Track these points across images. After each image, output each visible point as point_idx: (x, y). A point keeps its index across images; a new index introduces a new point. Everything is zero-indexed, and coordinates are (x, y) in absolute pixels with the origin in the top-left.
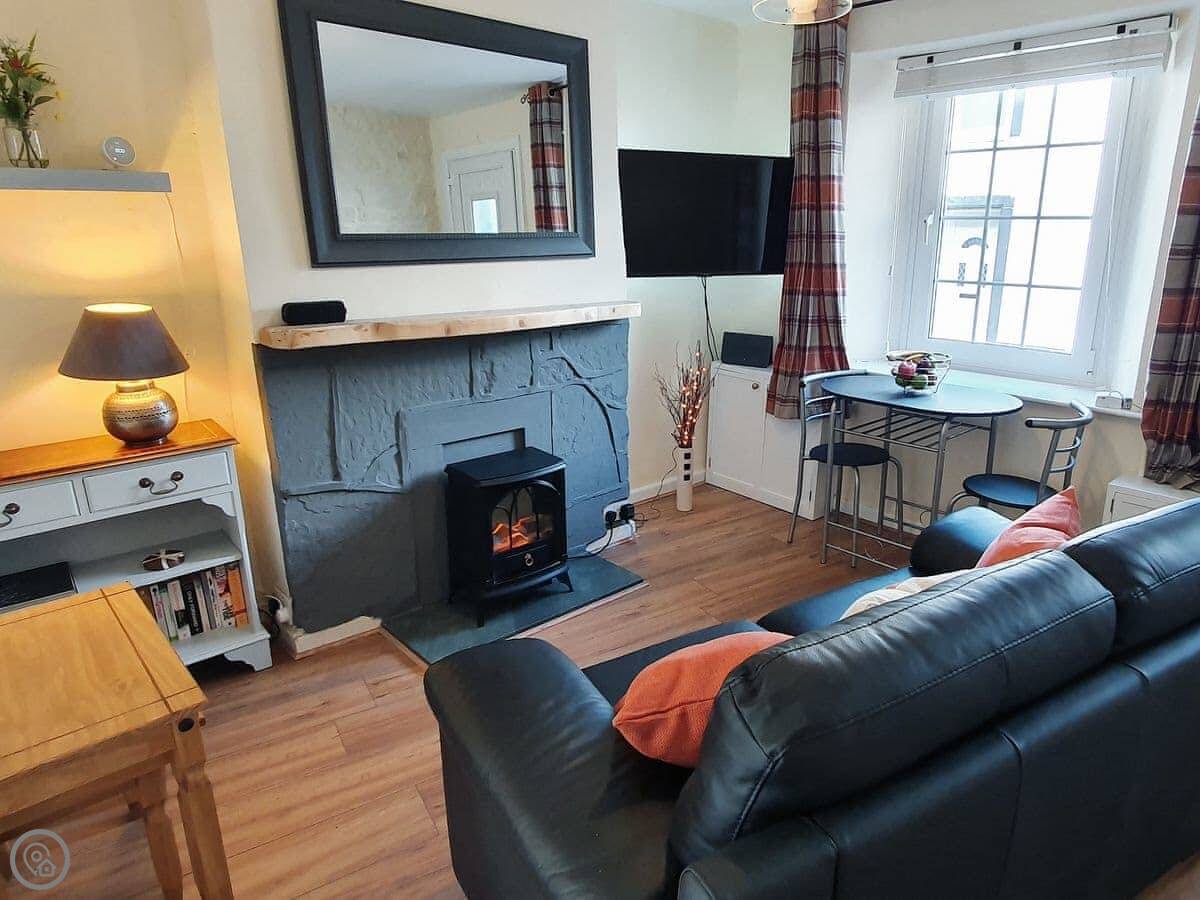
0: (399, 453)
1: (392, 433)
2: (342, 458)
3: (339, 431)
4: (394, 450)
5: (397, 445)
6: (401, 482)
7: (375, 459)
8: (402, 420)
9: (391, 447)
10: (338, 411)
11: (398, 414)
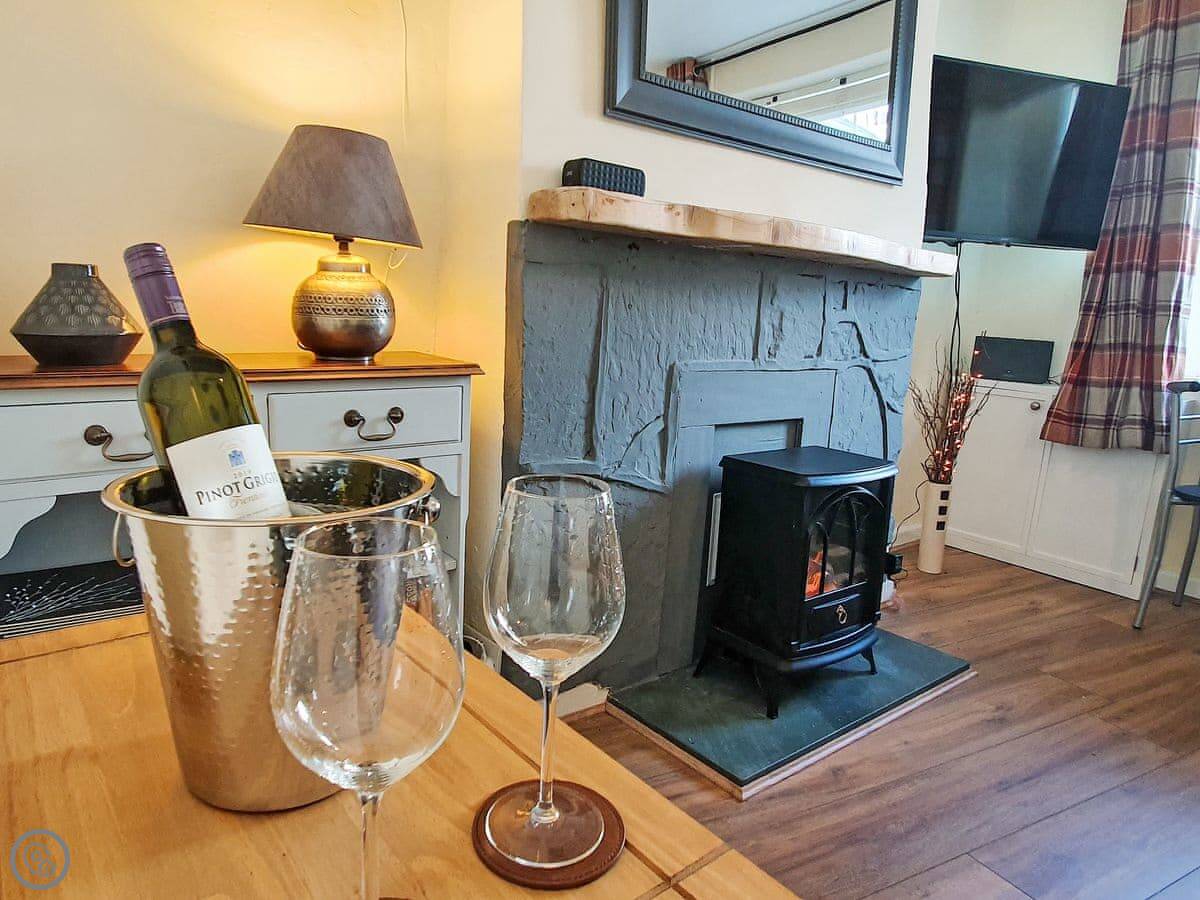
0: (665, 430)
1: (661, 397)
2: (601, 425)
3: (602, 382)
4: (660, 425)
5: (665, 417)
6: (663, 476)
7: (636, 434)
8: (676, 379)
9: (658, 417)
10: (605, 348)
11: (672, 368)
